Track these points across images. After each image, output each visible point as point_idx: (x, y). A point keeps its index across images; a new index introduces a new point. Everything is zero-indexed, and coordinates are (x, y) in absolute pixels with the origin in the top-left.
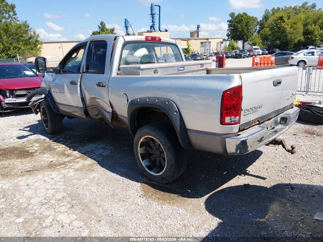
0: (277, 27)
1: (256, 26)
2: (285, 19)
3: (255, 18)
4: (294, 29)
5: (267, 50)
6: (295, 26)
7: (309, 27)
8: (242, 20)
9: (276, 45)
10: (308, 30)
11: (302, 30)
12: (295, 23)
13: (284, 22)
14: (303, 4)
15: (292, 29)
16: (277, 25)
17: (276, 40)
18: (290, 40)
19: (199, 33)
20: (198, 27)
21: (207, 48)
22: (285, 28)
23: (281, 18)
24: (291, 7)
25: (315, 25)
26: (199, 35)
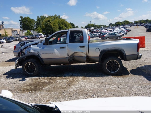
0: (48, 25)
1: (35, 24)
2: (51, 21)
3: (34, 20)
4: (55, 26)
5: (45, 35)
6: (55, 25)
7: (60, 25)
8: (27, 21)
9: (49, 32)
10: (60, 26)
11: (58, 27)
12: (54, 23)
13: (50, 23)
14: (55, 15)
15: (54, 26)
16: (48, 24)
17: (48, 30)
18: (54, 31)
19: (4, 25)
20: (2, 22)
21: (16, 34)
22: (51, 25)
23: (49, 21)
24: (50, 16)
25: (62, 25)
26: (4, 27)
